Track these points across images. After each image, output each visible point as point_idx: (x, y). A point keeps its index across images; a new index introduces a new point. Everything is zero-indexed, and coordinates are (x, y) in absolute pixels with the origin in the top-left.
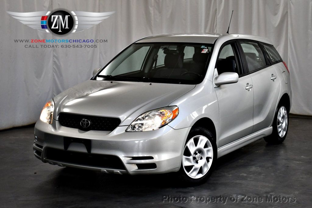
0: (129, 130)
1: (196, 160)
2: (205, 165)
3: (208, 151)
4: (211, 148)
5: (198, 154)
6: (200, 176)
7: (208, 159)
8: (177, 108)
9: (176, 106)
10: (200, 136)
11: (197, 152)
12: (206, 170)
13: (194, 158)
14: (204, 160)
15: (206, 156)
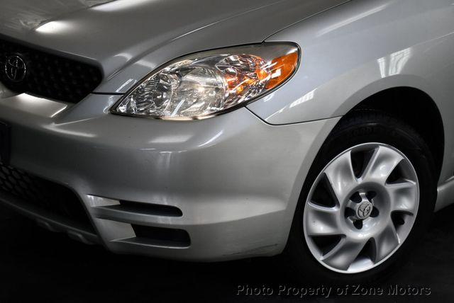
0: (122, 109)
1: (354, 217)
2: (387, 235)
3: (403, 192)
4: (413, 184)
5: (365, 200)
6: (366, 265)
7: (398, 218)
8: (294, 50)
9: (295, 45)
10: (377, 146)
11: (362, 194)
12: (386, 251)
13: (348, 212)
14: (385, 221)
15: (394, 207)
